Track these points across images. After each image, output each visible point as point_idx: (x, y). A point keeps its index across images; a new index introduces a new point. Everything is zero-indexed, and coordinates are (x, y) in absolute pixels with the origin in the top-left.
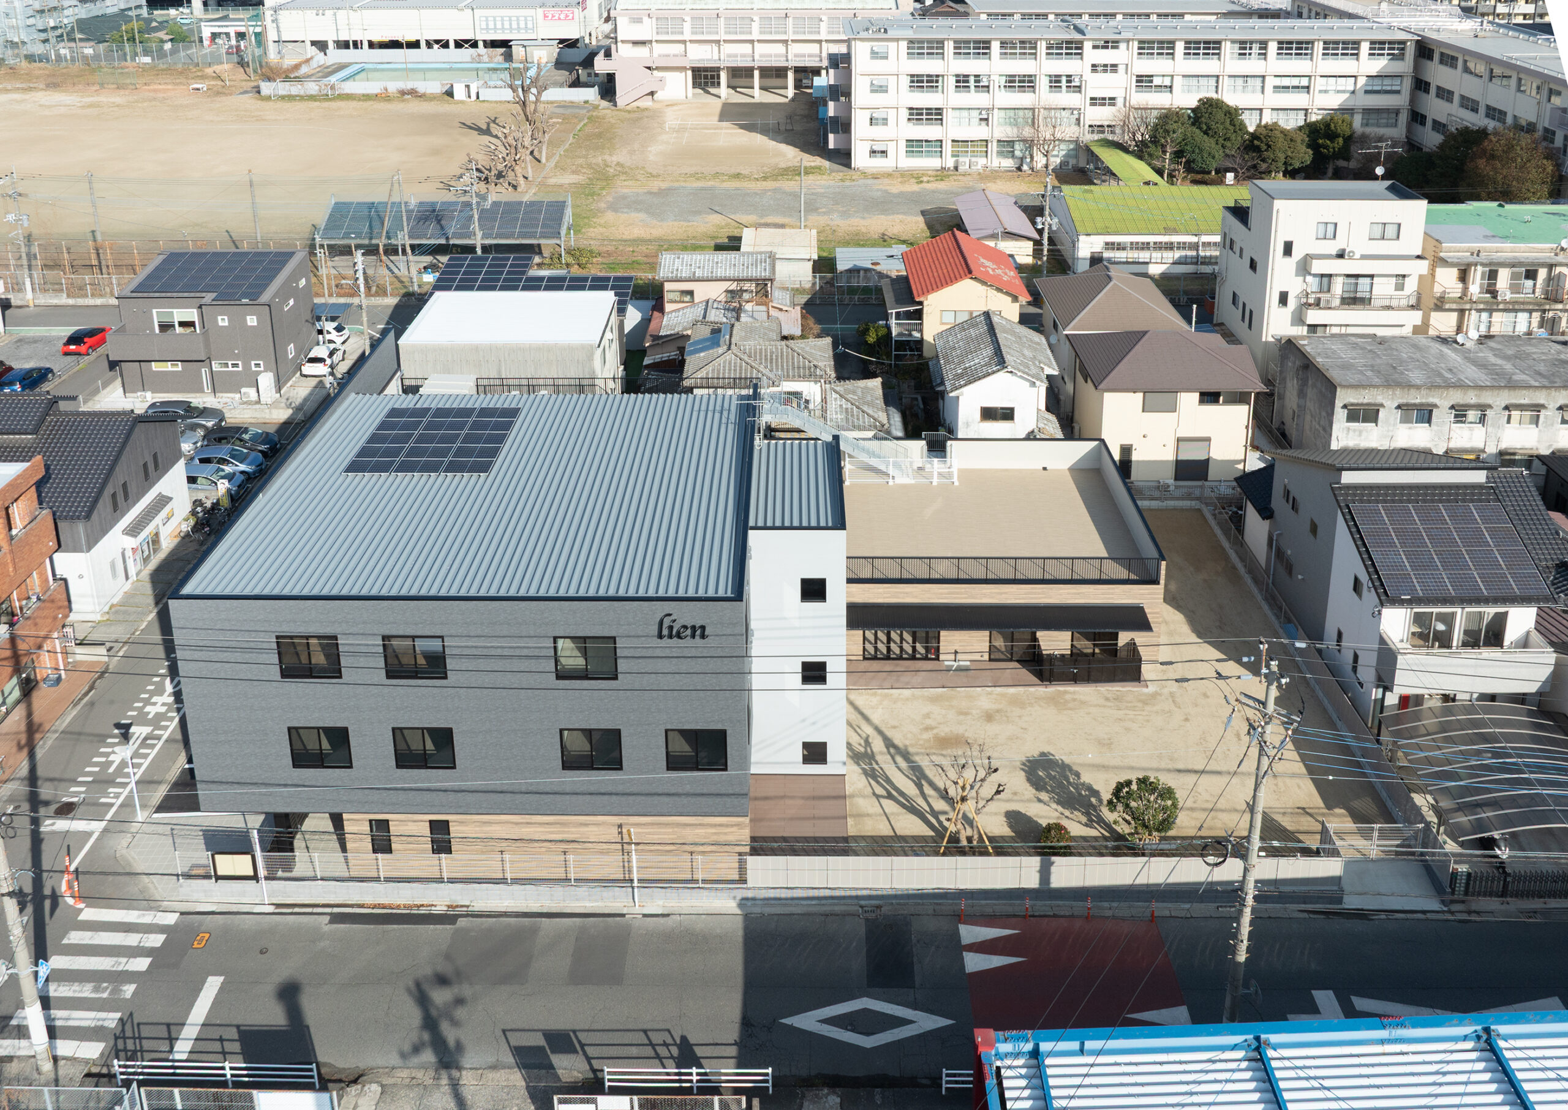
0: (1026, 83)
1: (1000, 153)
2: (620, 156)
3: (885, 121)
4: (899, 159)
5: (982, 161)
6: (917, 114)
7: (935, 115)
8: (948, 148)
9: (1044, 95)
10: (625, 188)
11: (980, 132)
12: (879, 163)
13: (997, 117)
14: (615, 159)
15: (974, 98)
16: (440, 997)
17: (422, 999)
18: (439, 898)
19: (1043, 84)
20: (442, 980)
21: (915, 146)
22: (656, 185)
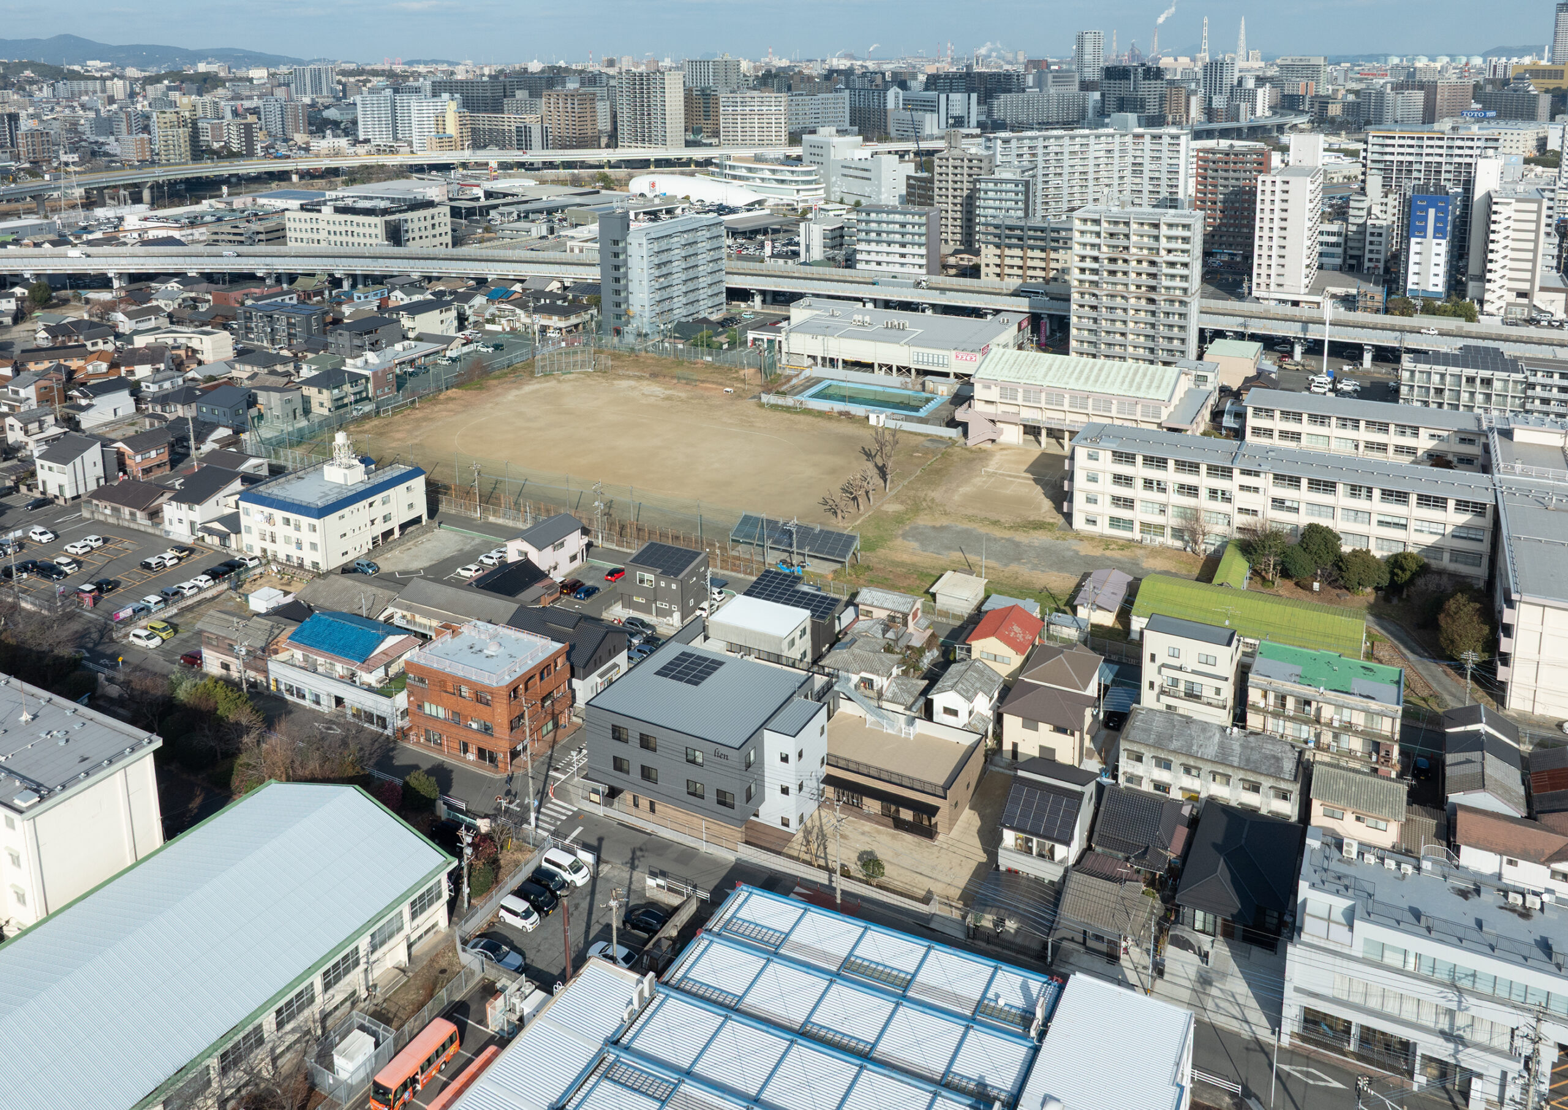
0: (1193, 491)
1: (1174, 536)
2: (937, 494)
3: (1095, 501)
4: (1103, 528)
5: (1159, 539)
6: (1116, 500)
7: (1129, 503)
8: (1137, 526)
9: (1203, 501)
10: (924, 521)
11: (1159, 520)
12: (1090, 528)
13: (1170, 510)
14: (932, 494)
15: (1155, 495)
16: (638, 853)
17: (634, 852)
18: (649, 827)
19: (1204, 493)
20: (641, 850)
21: (1115, 522)
22: (944, 521)
